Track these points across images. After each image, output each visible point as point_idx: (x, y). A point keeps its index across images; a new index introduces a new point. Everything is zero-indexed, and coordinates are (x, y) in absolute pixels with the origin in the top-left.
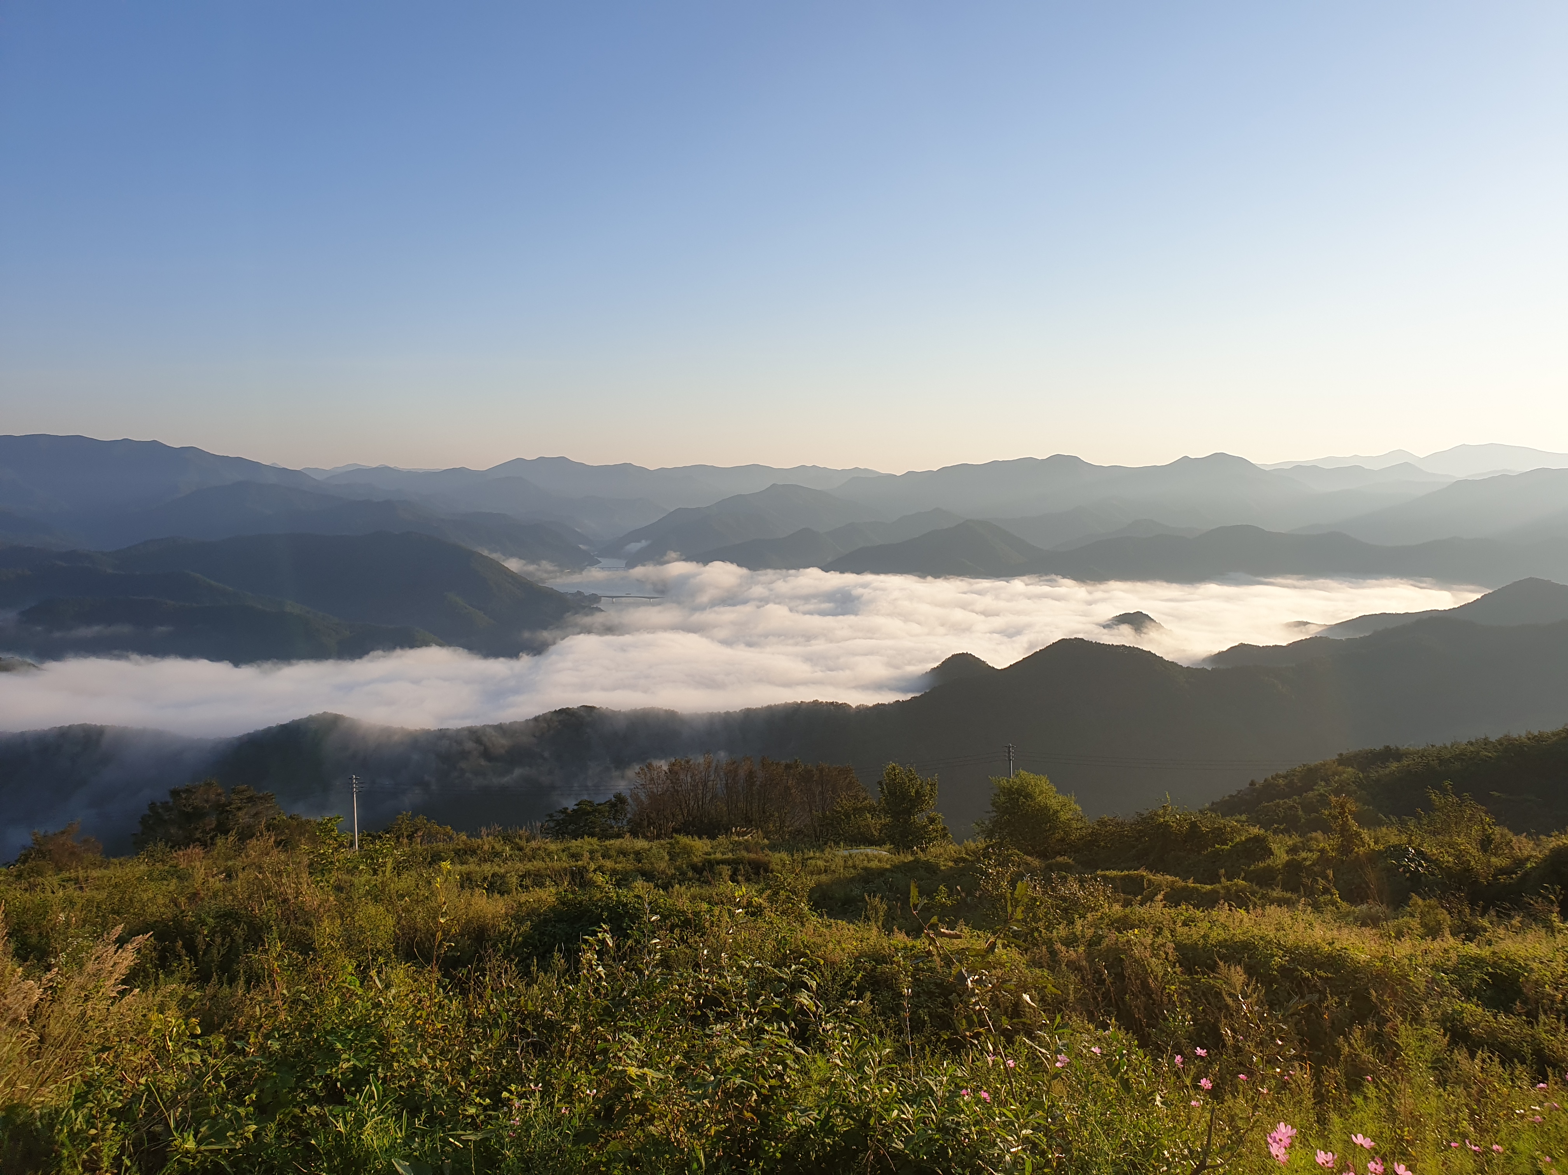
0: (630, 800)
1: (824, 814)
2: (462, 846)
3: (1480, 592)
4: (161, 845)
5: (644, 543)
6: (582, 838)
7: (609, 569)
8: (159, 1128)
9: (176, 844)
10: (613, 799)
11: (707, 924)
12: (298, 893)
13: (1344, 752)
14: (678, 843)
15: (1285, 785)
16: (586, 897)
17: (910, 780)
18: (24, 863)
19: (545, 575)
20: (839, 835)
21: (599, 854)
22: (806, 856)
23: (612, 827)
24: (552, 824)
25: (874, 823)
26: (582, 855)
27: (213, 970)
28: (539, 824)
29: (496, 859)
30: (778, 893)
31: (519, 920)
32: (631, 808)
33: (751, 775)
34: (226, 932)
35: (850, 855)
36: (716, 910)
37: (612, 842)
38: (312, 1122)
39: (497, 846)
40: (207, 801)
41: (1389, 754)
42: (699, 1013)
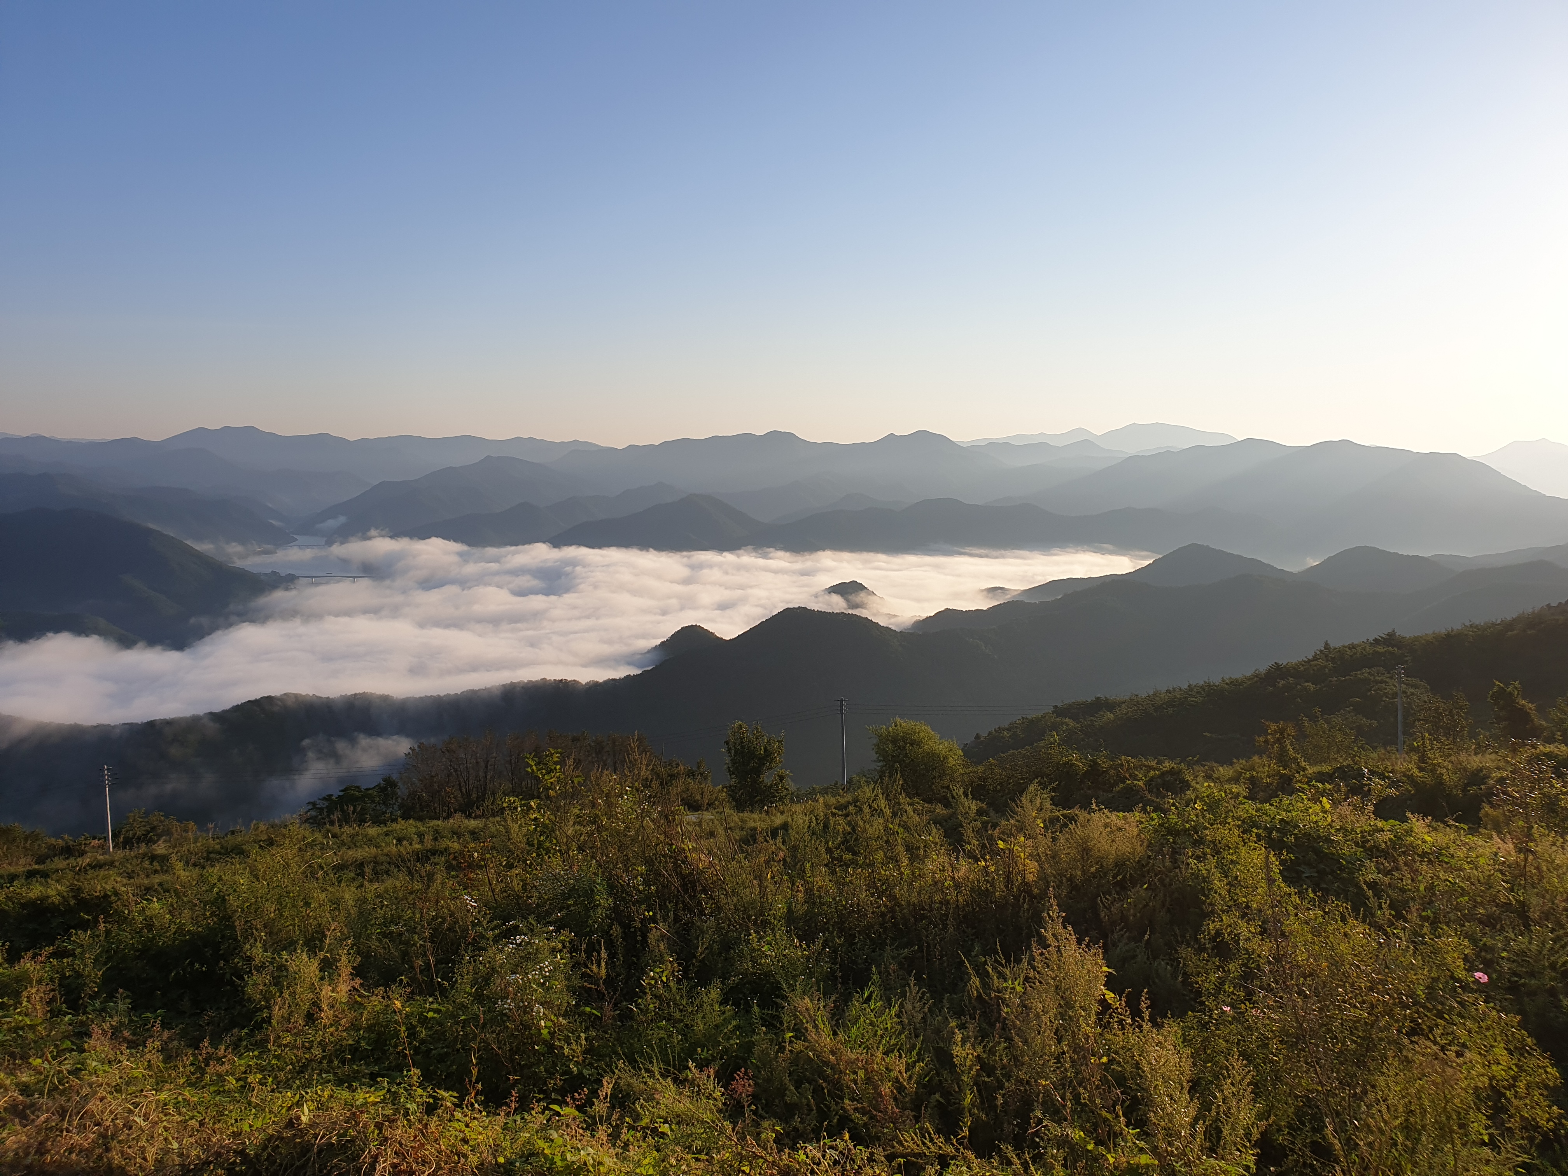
0: (400, 784)
3: (1151, 558)
5: (342, 520)
7: (308, 547)
10: (380, 781)
13: (1059, 704)
15: (1010, 737)
17: (758, 738)
23: (383, 812)
24: (315, 813)
32: (402, 791)
41: (1099, 705)
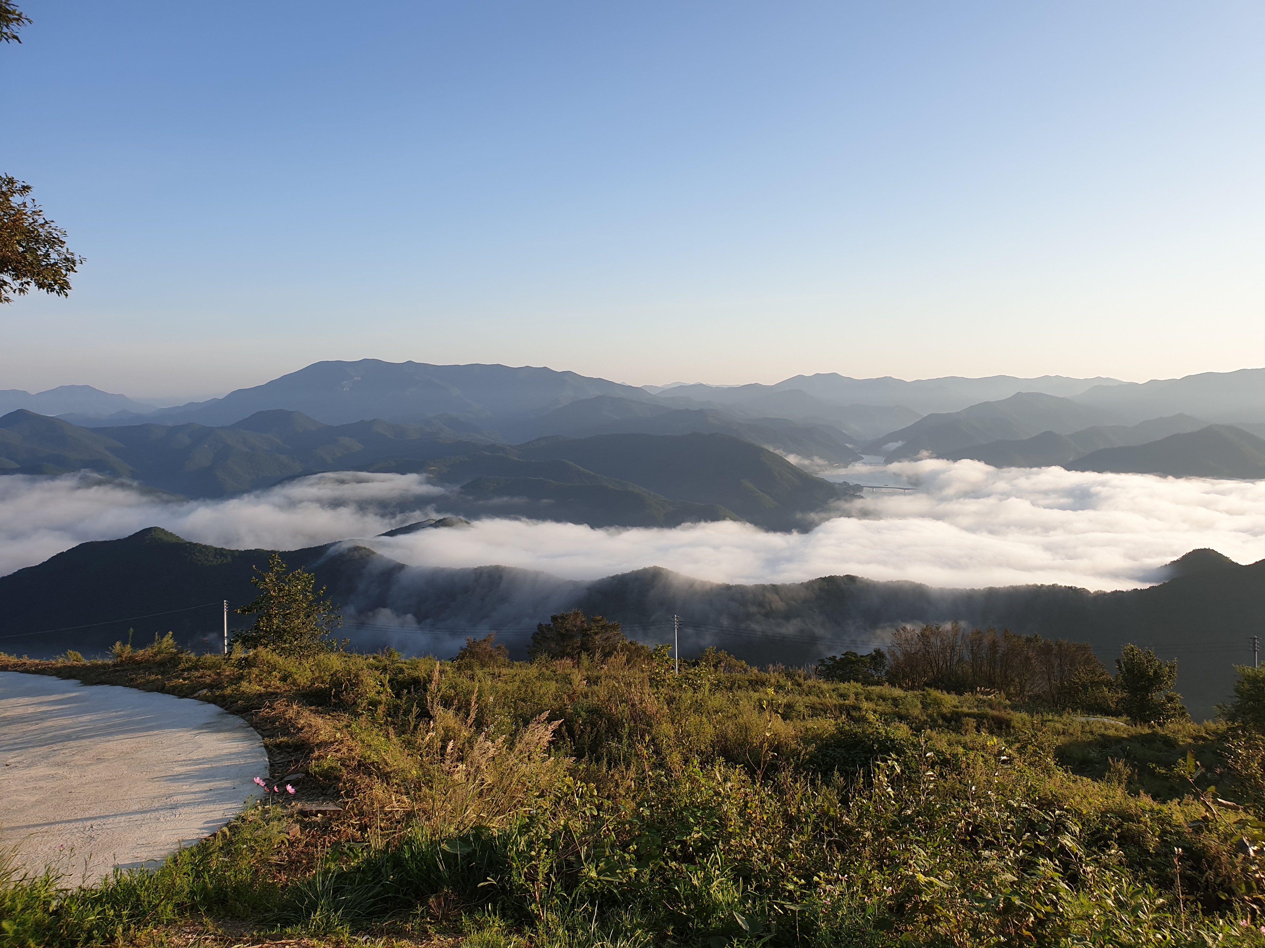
0: (887, 656)
1: (1062, 683)
2: (754, 677)
4: (545, 655)
5: (900, 444)
6: (849, 682)
7: (871, 464)
8: (572, 858)
9: (554, 656)
10: (874, 653)
11: (963, 766)
12: (642, 701)
14: (929, 695)
16: (860, 730)
17: (1149, 661)
18: (462, 659)
19: (817, 469)
20: (1077, 703)
21: (863, 697)
22: (1045, 719)
23: (873, 676)
24: (824, 668)
25: (1111, 697)
26: (849, 696)
27: (586, 750)
28: (814, 667)
29: (780, 691)
30: (1026, 747)
31: (807, 742)
32: (889, 661)
33: (994, 645)
34: (594, 725)
35: (1088, 722)
36: (972, 754)
37: (873, 688)
38: (673, 874)
39: (781, 680)
40: (575, 626)
42: (968, 838)
